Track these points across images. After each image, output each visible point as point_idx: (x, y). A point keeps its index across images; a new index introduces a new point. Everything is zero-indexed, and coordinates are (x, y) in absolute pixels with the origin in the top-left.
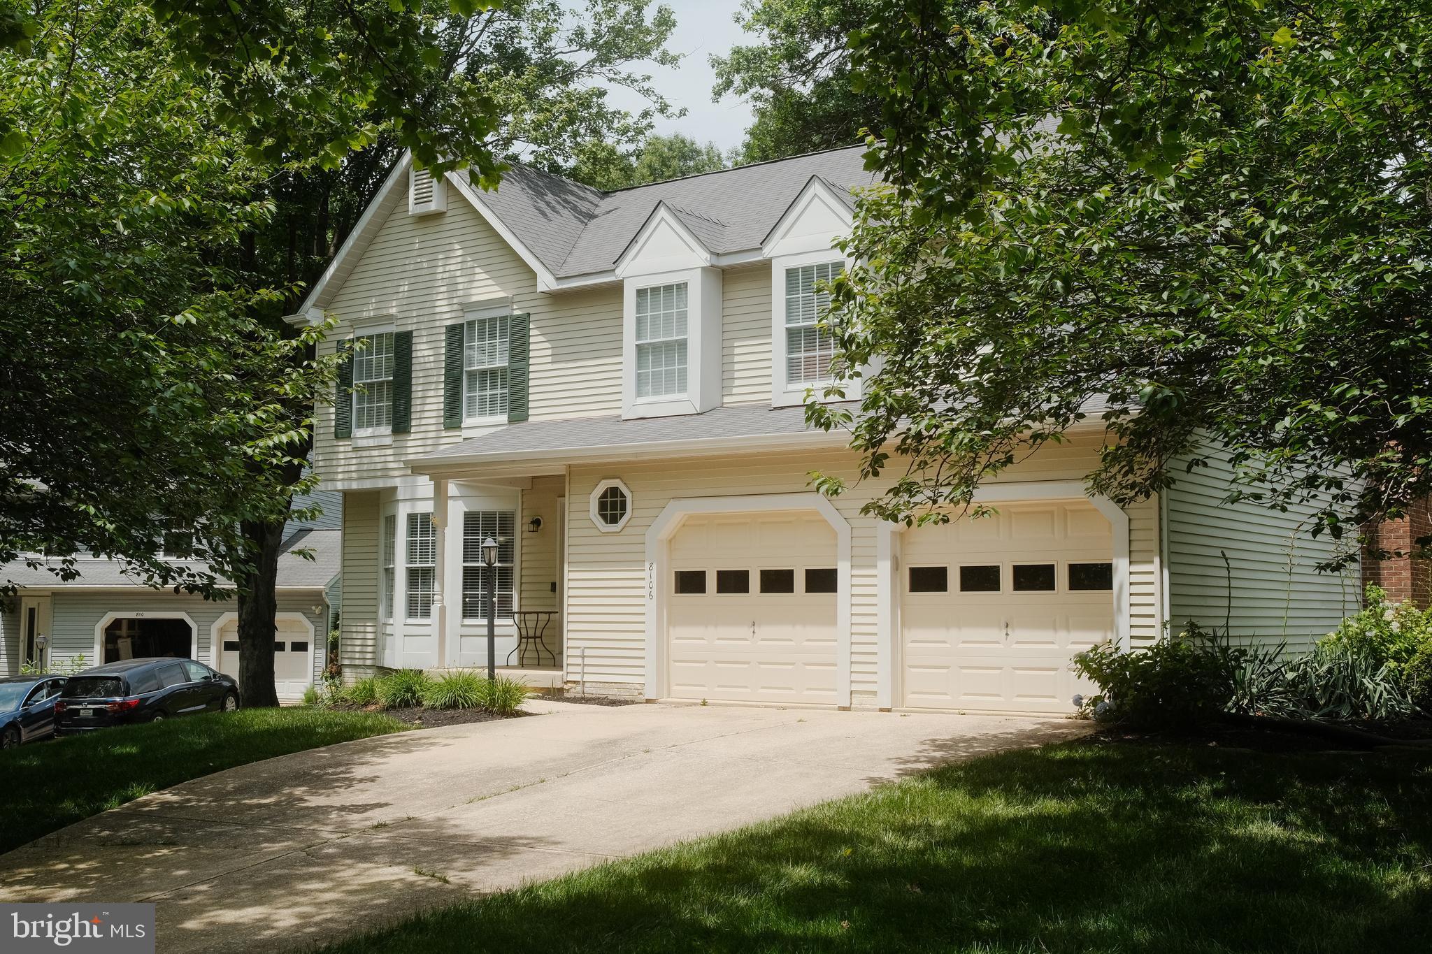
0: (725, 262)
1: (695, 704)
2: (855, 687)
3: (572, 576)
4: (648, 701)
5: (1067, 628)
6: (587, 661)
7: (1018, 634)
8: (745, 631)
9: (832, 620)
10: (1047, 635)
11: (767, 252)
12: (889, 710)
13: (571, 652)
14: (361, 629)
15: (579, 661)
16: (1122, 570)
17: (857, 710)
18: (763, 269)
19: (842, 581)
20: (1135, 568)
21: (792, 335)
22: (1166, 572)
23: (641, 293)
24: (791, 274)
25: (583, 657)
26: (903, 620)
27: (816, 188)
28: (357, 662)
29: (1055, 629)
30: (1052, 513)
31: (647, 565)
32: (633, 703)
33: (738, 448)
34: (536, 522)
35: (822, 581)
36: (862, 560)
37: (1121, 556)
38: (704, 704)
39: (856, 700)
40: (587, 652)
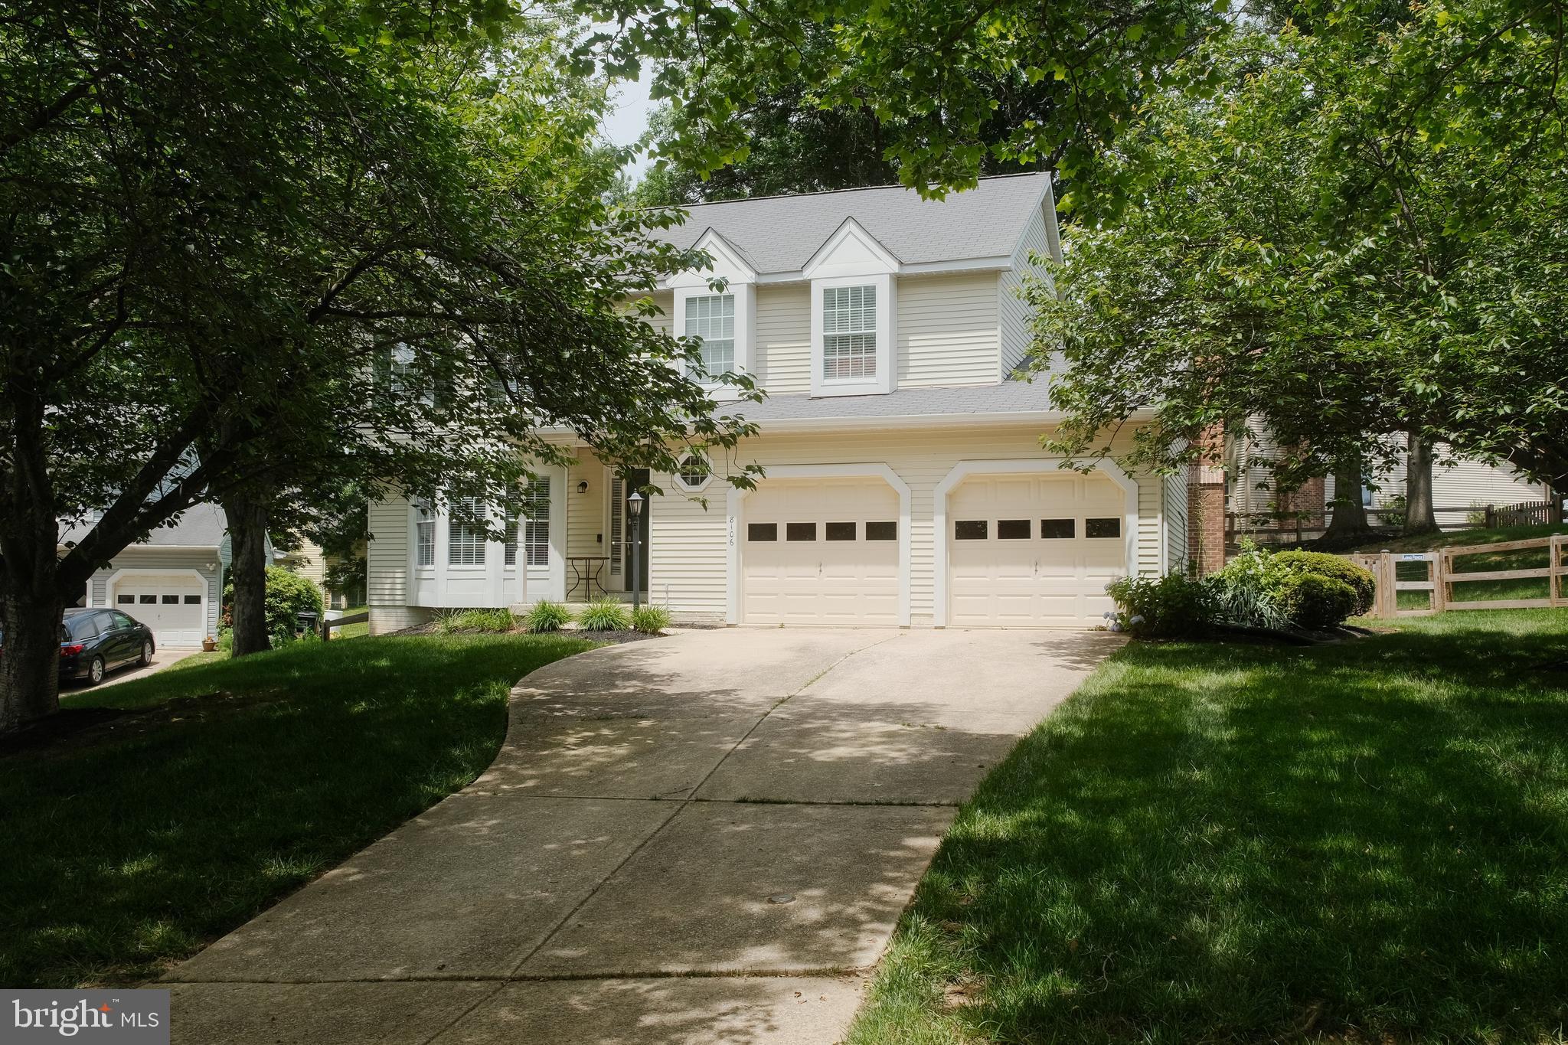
0: (765, 280)
1: (773, 627)
2: (914, 611)
3: (656, 527)
4: (729, 626)
5: (1085, 566)
6: (671, 595)
7: (1044, 570)
8: (815, 570)
9: (896, 562)
10: (1069, 570)
11: (807, 274)
12: (943, 628)
13: (655, 588)
14: (391, 575)
15: (664, 595)
16: (1131, 524)
17: (915, 628)
18: (804, 288)
19: (902, 530)
20: (1142, 522)
21: (830, 343)
22: (1165, 524)
23: (690, 301)
24: (828, 293)
25: (667, 592)
26: (953, 560)
27: (851, 226)
28: (387, 603)
29: (1075, 566)
30: (1073, 482)
31: (728, 519)
32: (716, 628)
33: (818, 427)
34: (584, 485)
35: (883, 531)
36: (922, 514)
37: (1131, 512)
38: (782, 626)
39: (915, 621)
40: (670, 588)
